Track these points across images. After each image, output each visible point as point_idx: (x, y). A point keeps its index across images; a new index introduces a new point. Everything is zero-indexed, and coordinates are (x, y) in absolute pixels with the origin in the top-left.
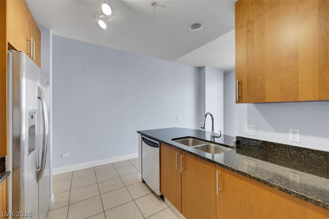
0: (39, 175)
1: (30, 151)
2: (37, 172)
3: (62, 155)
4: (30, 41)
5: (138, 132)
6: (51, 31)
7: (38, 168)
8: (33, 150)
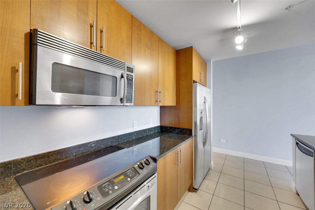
0: (204, 143)
1: (201, 129)
2: (203, 142)
3: (220, 140)
4: (201, 73)
5: (291, 135)
6: (211, 60)
7: (204, 140)
8: (202, 129)
